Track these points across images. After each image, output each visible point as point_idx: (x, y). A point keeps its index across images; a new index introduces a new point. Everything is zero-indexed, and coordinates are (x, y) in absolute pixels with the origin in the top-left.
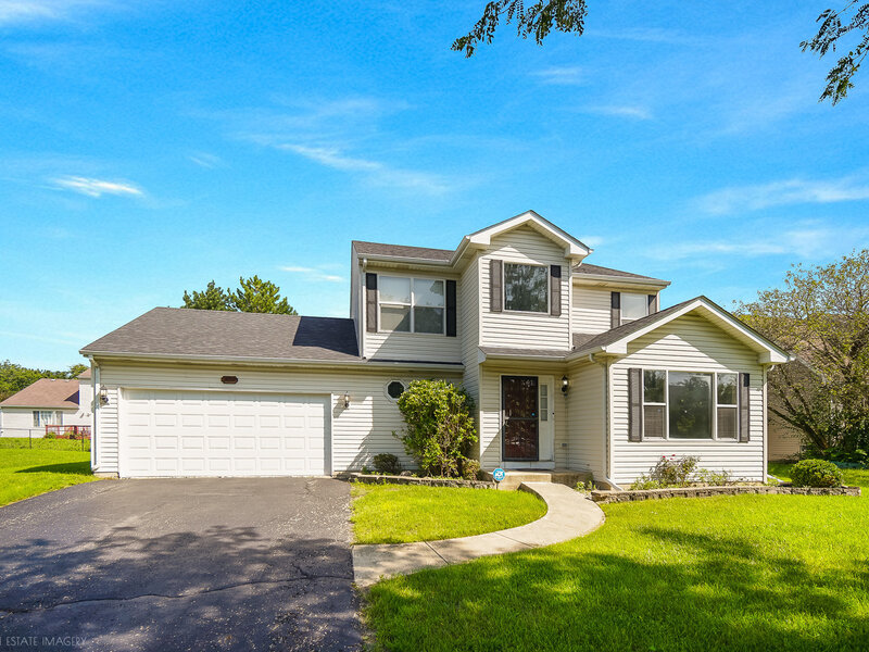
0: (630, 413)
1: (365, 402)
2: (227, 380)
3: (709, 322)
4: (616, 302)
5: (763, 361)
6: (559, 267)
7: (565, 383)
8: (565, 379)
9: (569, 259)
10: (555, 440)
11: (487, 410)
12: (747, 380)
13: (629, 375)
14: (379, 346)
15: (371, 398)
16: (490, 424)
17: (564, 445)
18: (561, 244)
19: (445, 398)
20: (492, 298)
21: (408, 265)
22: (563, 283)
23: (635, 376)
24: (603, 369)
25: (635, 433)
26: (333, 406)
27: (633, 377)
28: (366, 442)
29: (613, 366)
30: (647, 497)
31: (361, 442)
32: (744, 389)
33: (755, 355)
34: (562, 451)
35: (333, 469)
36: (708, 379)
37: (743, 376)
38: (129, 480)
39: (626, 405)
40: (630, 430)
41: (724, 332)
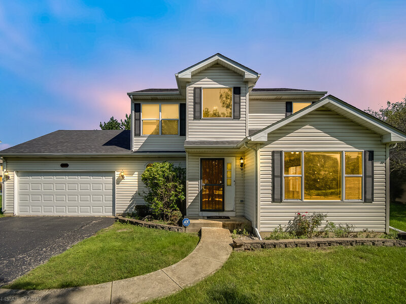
0: (273, 183)
1: (134, 176)
2: (64, 165)
3: (338, 114)
4: (289, 108)
5: (385, 141)
6: (240, 88)
7: (242, 161)
8: (241, 159)
9: (247, 82)
10: (235, 198)
11: (192, 180)
12: (371, 156)
13: (273, 156)
14: (142, 144)
15: (137, 173)
16: (193, 189)
17: (242, 201)
18: (240, 73)
19: (161, 173)
20: (195, 111)
21: (158, 97)
22: (242, 98)
23: (277, 157)
24: (254, 152)
25: (277, 196)
26: (116, 178)
27: (275, 157)
28: (134, 198)
29: (260, 150)
30: (275, 246)
31: (131, 197)
32: (369, 163)
33: (379, 137)
34: (239, 205)
35: (116, 212)
36: (338, 156)
37: (368, 154)
38: (18, 217)
39: (270, 176)
40: (273, 194)
41: (352, 121)
